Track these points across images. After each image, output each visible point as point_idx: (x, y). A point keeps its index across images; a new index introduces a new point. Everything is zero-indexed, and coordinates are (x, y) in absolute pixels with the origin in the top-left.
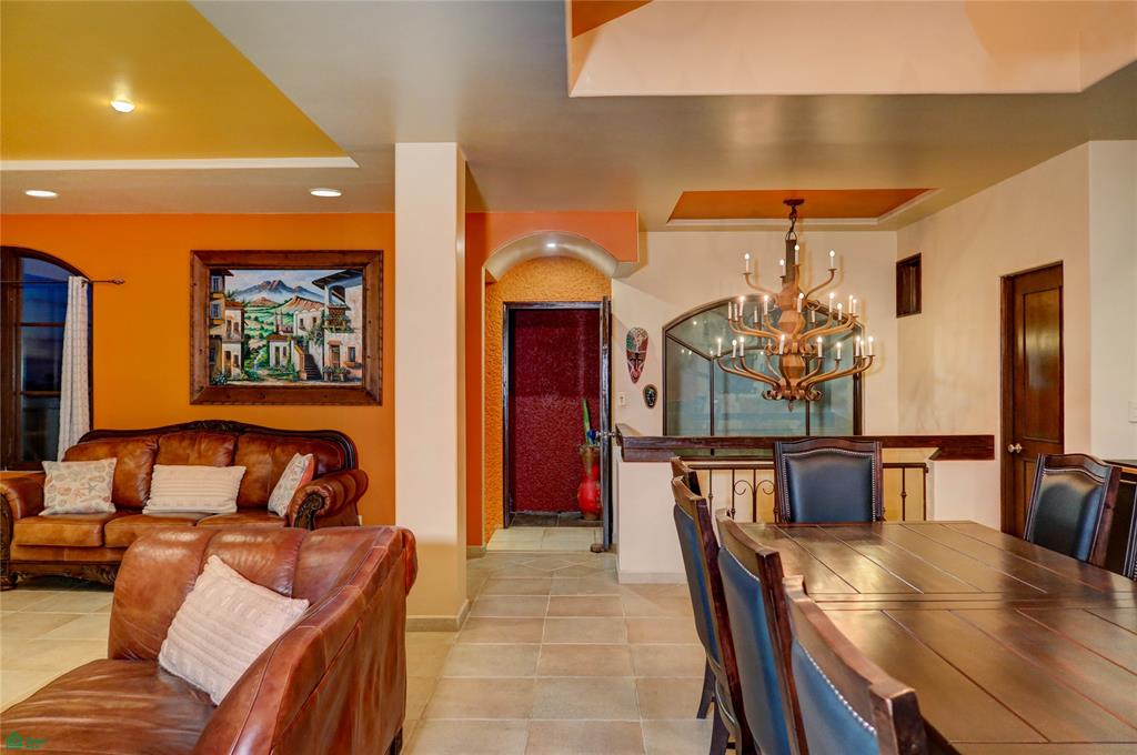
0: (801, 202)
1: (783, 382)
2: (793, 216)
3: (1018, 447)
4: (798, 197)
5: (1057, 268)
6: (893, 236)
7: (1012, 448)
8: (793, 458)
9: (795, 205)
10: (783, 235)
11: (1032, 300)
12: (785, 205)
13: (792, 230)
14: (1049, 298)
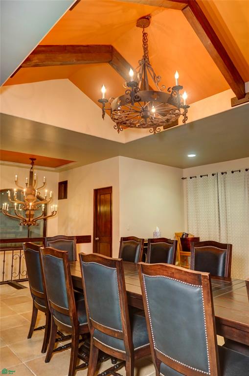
0: (35, 159)
1: (27, 219)
2: (33, 164)
3: (98, 238)
4: (34, 158)
5: (110, 188)
6: (58, 174)
7: (96, 239)
8: (51, 243)
9: (33, 160)
10: (29, 170)
11: (102, 197)
12: (30, 160)
13: (32, 168)
14: (108, 196)
